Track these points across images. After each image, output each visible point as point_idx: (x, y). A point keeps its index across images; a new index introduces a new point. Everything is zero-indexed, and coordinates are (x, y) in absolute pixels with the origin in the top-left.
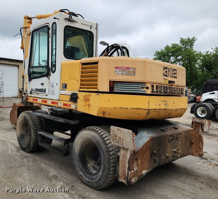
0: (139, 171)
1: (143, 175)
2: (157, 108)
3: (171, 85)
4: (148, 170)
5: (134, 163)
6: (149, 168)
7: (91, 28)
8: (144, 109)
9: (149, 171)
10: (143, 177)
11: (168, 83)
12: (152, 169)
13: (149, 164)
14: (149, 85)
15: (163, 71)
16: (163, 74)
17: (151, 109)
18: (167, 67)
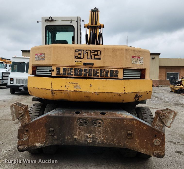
0: (30, 141)
1: (36, 146)
2: (62, 90)
3: (90, 68)
4: (43, 145)
5: (24, 133)
6: (45, 143)
7: (71, 22)
8: (48, 90)
9: (46, 145)
10: (36, 148)
11: (82, 65)
12: (50, 145)
13: (46, 140)
14: (54, 68)
15: (75, 53)
16: (74, 57)
17: (55, 90)
18: (81, 49)
